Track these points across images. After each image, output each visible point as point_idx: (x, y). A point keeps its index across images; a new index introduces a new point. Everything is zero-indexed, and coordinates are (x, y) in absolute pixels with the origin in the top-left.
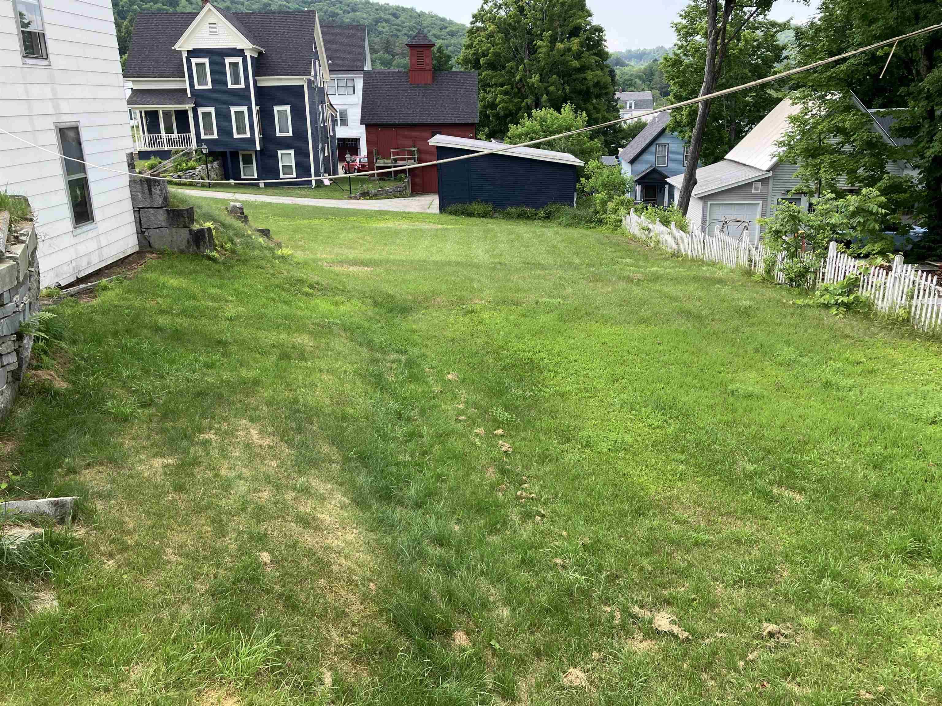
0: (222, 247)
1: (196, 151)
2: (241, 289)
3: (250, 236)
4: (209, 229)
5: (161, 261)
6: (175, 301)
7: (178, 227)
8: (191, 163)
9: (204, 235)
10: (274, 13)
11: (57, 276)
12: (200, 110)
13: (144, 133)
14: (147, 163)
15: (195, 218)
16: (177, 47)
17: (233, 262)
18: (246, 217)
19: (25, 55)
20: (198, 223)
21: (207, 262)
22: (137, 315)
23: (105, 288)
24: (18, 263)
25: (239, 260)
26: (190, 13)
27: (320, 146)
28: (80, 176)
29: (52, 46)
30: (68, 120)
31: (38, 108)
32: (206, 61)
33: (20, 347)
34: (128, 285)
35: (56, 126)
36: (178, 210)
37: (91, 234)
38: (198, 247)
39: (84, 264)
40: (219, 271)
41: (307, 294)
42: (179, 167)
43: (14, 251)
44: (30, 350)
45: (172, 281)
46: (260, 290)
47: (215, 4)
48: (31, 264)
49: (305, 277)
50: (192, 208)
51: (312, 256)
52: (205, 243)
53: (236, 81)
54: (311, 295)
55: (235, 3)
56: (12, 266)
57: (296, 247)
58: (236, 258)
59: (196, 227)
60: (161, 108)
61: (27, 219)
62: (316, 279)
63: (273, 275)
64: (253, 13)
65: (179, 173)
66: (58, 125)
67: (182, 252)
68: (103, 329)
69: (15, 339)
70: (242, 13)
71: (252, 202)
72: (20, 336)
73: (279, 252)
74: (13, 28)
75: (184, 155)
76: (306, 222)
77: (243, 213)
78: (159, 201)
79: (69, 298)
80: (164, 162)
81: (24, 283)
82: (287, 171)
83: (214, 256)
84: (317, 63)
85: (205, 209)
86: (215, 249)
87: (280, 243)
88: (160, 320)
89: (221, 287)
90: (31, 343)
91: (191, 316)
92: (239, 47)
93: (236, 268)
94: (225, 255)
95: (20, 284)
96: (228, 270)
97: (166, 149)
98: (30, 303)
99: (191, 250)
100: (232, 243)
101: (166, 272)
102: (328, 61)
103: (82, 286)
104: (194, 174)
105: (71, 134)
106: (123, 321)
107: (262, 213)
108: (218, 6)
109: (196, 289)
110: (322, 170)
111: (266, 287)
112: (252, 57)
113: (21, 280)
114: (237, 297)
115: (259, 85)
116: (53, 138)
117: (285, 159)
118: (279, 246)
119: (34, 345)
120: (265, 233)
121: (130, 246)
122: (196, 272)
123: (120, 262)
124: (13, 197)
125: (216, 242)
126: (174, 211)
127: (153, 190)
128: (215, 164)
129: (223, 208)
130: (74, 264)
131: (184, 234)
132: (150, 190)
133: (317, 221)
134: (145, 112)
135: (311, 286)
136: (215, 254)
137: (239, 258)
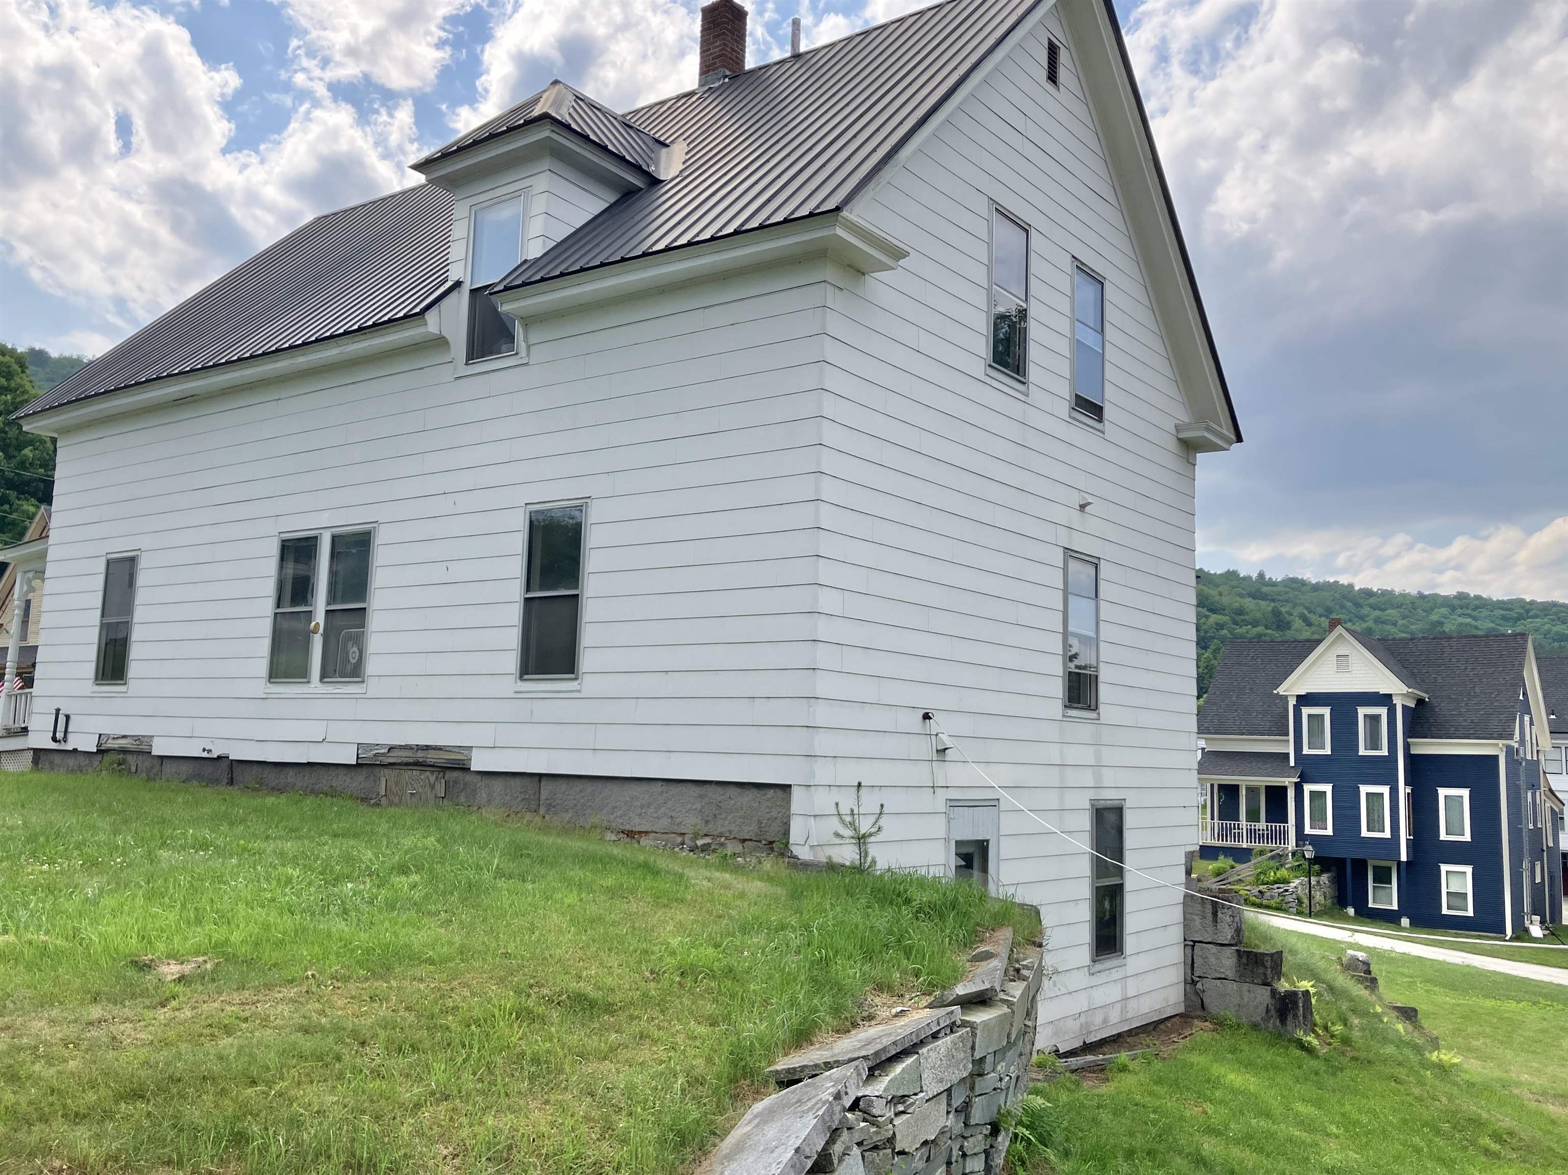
0: (1326, 1028)
1: (1294, 854)
2: (1355, 1116)
3: (1377, 1016)
4: (1307, 992)
5: (1218, 1037)
6: (1234, 1115)
7: (1253, 983)
8: (1283, 873)
9: (1295, 1004)
10: (1450, 638)
11: (1056, 1034)
12: (1308, 788)
13: (1212, 819)
14: (1212, 866)
15: (1284, 969)
16: (1281, 690)
17: (1345, 1060)
18: (1374, 981)
19: (1068, 704)
20: (1288, 980)
21: (1298, 1052)
22: (1169, 1129)
23: (1123, 1069)
24: (1013, 1012)
25: (1355, 1059)
26: (1307, 641)
27: (1526, 864)
28: (1114, 881)
29: (1105, 693)
30: (1109, 796)
31: (1073, 778)
32: (1326, 711)
33: (992, 1146)
34: (1160, 1071)
35: (1092, 805)
36: (1256, 954)
37: (1116, 974)
38: (1283, 1020)
39: (1098, 1020)
40: (1317, 1074)
41: (1487, 1152)
42: (1262, 877)
43: (1012, 992)
44: (1004, 1154)
45: (1232, 1076)
46: (1391, 1123)
47: (1349, 625)
48: (1028, 1014)
49: (1485, 1115)
50: (1280, 953)
51: (1497, 1074)
52: (1295, 1016)
53: (1374, 743)
54: (1496, 1156)
55: (1382, 623)
56: (1005, 1014)
57: (1467, 1050)
58: (1348, 1054)
59: (1284, 986)
60: (1243, 781)
61: (1034, 943)
62: (1507, 1123)
63: (1420, 1099)
64: (1412, 639)
65: (1261, 887)
66: (1096, 803)
67: (1255, 1026)
68: (1112, 1141)
69: (988, 1132)
70: (1394, 639)
71: (1385, 951)
72: (995, 1129)
73: (1434, 1056)
74: (1057, 667)
75: (1272, 858)
76: (1489, 1003)
77: (1368, 972)
78: (1227, 935)
79: (1068, 1074)
80: (1239, 867)
81: (1015, 1044)
82: (1456, 901)
83: (1310, 1043)
84: (1527, 718)
85: (1303, 956)
86: (1314, 1032)
87: (1437, 1038)
88: (1206, 1146)
89: (1318, 1103)
90: (1007, 1143)
91: (1260, 1150)
92: (1383, 691)
93: (1348, 1072)
94: (1330, 1044)
95: (1010, 1045)
96: (1334, 1074)
97: (1245, 845)
98: (1018, 1078)
99: (1270, 1025)
100: (1345, 1025)
101: (1224, 1058)
102: (1548, 714)
103: (1090, 1058)
104: (1286, 891)
105: (1111, 818)
106: (1145, 1133)
107: (1403, 974)
108: (1353, 628)
109: (1273, 1100)
110: (1527, 908)
111: (1405, 1122)
112: (1404, 707)
113: (1013, 1038)
114: (1347, 1130)
115: (1414, 751)
116: (1085, 822)
117: (1453, 880)
118: (1435, 1044)
119: (1010, 1146)
120: (1409, 1014)
121: (1171, 1003)
122: (1275, 1067)
123: (1151, 1027)
124: (1021, 906)
125: (1317, 1017)
126: (1249, 953)
127: (1220, 915)
128: (1325, 878)
129: (1334, 958)
130: (1083, 1019)
131: (1262, 995)
132: (1215, 914)
133: (1511, 1005)
134: (1219, 785)
135: (1497, 1137)
136: (1311, 1039)
137: (1356, 1054)
